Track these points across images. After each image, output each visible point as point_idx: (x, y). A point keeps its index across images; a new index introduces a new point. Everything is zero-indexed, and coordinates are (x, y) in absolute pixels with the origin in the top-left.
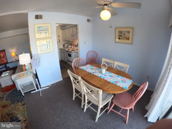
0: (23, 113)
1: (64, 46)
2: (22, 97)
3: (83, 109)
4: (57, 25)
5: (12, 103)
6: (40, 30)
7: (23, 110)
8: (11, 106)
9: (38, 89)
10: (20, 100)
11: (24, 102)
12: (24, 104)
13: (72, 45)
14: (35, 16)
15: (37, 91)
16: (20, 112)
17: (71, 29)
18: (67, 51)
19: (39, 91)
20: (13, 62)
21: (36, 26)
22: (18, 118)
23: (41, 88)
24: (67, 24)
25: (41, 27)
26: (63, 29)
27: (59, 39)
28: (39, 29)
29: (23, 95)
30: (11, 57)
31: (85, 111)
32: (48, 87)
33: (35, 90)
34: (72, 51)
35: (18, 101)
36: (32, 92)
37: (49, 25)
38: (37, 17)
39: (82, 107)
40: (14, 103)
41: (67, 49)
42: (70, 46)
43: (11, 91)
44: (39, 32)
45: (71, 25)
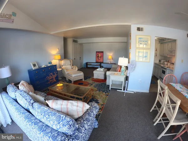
0: (104, 100)
1: (160, 61)
2: (108, 90)
3: (154, 123)
4: (156, 38)
5: (98, 90)
6: (141, 41)
7: (105, 98)
8: (97, 92)
9: (124, 90)
10: (106, 91)
11: (108, 94)
12: (108, 95)
13: (168, 62)
14: (137, 28)
15: (122, 91)
16: (102, 98)
17: (170, 44)
18: (162, 67)
19: (124, 92)
20: (108, 63)
21: (138, 37)
22: (98, 101)
23: (127, 90)
24: (166, 38)
25: (142, 38)
26: (161, 43)
27: (156, 53)
28: (139, 39)
29: (110, 89)
30: (108, 59)
31: (155, 125)
32: (133, 93)
33: (121, 90)
34: (167, 68)
35: (103, 91)
36: (117, 90)
37: (149, 37)
38: (139, 29)
39: (154, 121)
40: (100, 91)
41: (162, 65)
42: (166, 63)
43: (101, 83)
44: (140, 42)
45: (170, 39)
